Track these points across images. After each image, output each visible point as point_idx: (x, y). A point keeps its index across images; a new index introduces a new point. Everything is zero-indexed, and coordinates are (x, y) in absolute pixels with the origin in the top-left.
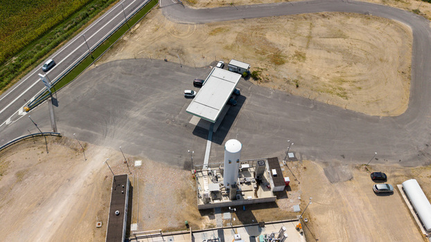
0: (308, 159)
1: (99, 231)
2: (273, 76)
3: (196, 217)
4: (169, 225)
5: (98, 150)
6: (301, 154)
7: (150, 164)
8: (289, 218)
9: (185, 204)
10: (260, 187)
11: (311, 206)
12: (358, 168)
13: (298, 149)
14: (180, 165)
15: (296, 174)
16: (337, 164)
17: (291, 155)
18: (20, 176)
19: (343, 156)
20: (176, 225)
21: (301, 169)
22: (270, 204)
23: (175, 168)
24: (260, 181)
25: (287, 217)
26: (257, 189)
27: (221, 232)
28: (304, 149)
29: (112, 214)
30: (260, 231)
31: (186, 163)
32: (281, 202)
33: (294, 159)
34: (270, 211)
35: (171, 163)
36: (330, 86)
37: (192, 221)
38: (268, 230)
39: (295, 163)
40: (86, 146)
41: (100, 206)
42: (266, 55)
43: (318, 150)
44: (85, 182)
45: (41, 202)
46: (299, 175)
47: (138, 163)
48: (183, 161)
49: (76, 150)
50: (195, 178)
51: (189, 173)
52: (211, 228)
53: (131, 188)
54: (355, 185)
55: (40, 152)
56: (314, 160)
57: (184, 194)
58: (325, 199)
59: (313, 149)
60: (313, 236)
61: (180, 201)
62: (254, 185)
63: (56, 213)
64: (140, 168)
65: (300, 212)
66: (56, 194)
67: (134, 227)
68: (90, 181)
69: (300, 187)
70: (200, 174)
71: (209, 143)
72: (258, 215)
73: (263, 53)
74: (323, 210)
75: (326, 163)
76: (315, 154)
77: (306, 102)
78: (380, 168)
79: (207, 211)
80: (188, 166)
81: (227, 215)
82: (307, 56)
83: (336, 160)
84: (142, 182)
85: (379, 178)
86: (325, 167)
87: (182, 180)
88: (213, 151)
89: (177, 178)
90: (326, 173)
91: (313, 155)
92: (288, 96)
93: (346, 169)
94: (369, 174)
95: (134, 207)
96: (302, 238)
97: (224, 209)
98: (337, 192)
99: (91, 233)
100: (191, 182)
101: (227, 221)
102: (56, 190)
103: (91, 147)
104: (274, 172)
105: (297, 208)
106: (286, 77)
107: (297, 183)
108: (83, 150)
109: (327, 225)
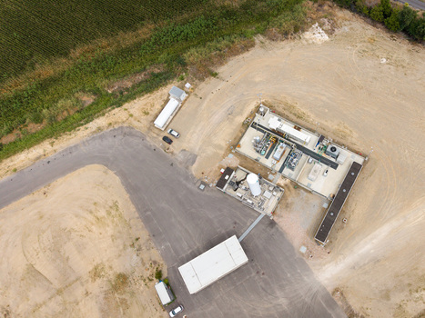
0: (195, 177)
1: (347, 216)
2: (144, 264)
4: (306, 194)
5: (326, 282)
6: (195, 184)
7: (296, 243)
8: (239, 155)
9: (290, 200)
11: (222, 152)
12: (172, 153)
13: (194, 189)
14: (277, 228)
16: (181, 163)
17: (202, 187)
18: (386, 295)
19: (172, 165)
20: (302, 191)
21: (206, 174)
23: (281, 228)
26: (242, 180)
27: (281, 171)
28: (190, 186)
30: (260, 158)
31: (272, 227)
33: (203, 183)
35: (282, 234)
36: (113, 222)
37: (292, 187)
39: (205, 180)
40: (333, 293)
41: (341, 232)
42: (124, 296)
43: (182, 179)
44: (344, 258)
45: (376, 261)
46: (211, 172)
47: (303, 250)
48: (274, 230)
49: (342, 294)
50: (273, 212)
51: (275, 219)
52: (284, 177)
54: (185, 146)
55: (369, 310)
56: (192, 175)
58: (210, 151)
59: (184, 182)
61: (292, 203)
63: (368, 247)
64: (304, 245)
65: (231, 153)
66: (366, 262)
67: (326, 205)
68: (341, 257)
73: (123, 302)
74: (219, 147)
75: (187, 168)
76: (187, 178)
77: (147, 220)
78: (160, 144)
80: (272, 223)
82: (91, 268)
83: (180, 166)
85: (168, 140)
86: (190, 166)
87: (282, 216)
90: (193, 162)
91: (188, 177)
92: (155, 235)
93: (180, 157)
94: (171, 145)
98: (200, 149)
99: (351, 219)
100: (278, 211)
101: (273, 174)
102: (364, 265)
103: (330, 290)
105: (231, 156)
106: (135, 256)
108: (337, 290)
109: (223, 138)
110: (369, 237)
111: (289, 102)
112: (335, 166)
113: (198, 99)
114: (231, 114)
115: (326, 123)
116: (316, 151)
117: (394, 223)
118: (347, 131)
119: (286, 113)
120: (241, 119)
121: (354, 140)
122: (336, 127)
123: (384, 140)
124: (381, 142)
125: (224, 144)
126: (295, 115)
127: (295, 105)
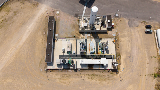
0: (123, 17)
1: (44, 35)
3: (78, 34)
4: (69, 36)
5: (43, 6)
6: (121, 15)
7: (62, 13)
8: (111, 38)
9: (74, 29)
10: (102, 26)
11: (120, 35)
12: (141, 23)
13: (120, 13)
14: (73, 15)
15: (117, 23)
16: (134, 20)
17: (117, 15)
18: (15, 13)
19: (137, 17)
20: (71, 36)
21: (119, 21)
22: (105, 32)
23: (72, 16)
24: (103, 24)
25: (110, 38)
26: (101, 27)
27: (86, 40)
28: (122, 13)
29: (49, 30)
30: (100, 41)
31: (76, 14)
32: (109, 32)
33: (118, 17)
34: (104, 35)
35: (70, 14)
37: (77, 35)
38: (102, 41)
39: (118, 18)
40: (38, 3)
41: (44, 27)
43: (128, 14)
44: (39, 18)
45: (24, 23)
46: (118, 23)
47: (58, 12)
48: (75, 13)
49: (34, 5)
50: (79, 21)
51: (77, 19)
52: (83, 38)
53: (55, 22)
54: (138, 29)
55: (21, 4)
56: (125, 18)
57: (74, 26)
58: (126, 33)
59: (126, 13)
60: (118, 45)
61: (73, 28)
62: (100, 25)
63: (30, 28)
64: (58, 14)
65: (115, 36)
66: (29, 21)
67: (56, 35)
68: (40, 18)
69: (117, 27)
70: (81, 19)
71: (85, 7)
72: (100, 36)
74: (124, 36)
75: (129, 19)
78: (150, 23)
79: (82, 33)
80: (76, 16)
81: (89, 35)
83: (134, 19)
84: (59, 20)
85: (148, 27)
86: (129, 21)
87: (74, 21)
88: (87, 11)
89: (72, 20)
90: (129, 23)
91: (125, 16)
93: (137, 23)
94: (145, 25)
95: (57, 29)
96: (114, 45)
97: (88, 33)
98: (131, 31)
99: (42, 36)
100: (77, 22)
101: (89, 37)
102: (29, 20)
103: (40, 4)
104: (109, 21)
105: (114, 35)
107: (116, 26)
108: (37, 5)
109: (124, 41)
110: (31, 32)
111: (104, 82)
112: (61, 57)
113: (152, 56)
114: (130, 56)
115: (77, 79)
116: (74, 60)
117: (21, 44)
118: (63, 81)
119: (102, 74)
120: (123, 57)
121: (57, 77)
122: (71, 80)
123: (40, 86)
124: (42, 84)
125: (122, 39)
126: (97, 76)
127: (100, 82)
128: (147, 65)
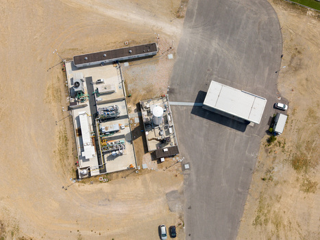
0: (185, 179)
1: (123, 44)
3: (135, 100)
4: (129, 85)
5: (179, 27)
6: (189, 174)
7: (169, 65)
8: (138, 160)
9: (143, 93)
10: (158, 142)
11: (147, 176)
12: (180, 217)
13: (193, 172)
14: (171, 85)
15: (170, 169)
16: (183, 202)
17: (187, 166)
19: (190, 208)
20: (129, 89)
21: (175, 172)
22: (146, 148)
23: (168, 83)
24: (163, 142)
26: (157, 140)
27: (126, 117)
28: (194, 177)
30: (128, 141)
31: (173, 89)
32: (148, 156)
33: (184, 169)
34: (142, 148)
35: (172, 79)
37: (132, 99)
39: (180, 169)
40: (182, 17)
41: (138, 40)
43: (194, 188)
44: (154, 26)
45: (139, 5)
46: (170, 171)
47: (171, 56)
48: (174, 87)
49: (178, 12)
50: (162, 97)
51: (165, 93)
52: (129, 110)
54: (165, 212)
56: (184, 184)
57: (150, 91)
58: (153, 187)
59: (194, 184)
60: (127, 176)
61: (145, 89)
62: (159, 138)
64: (167, 59)
65: (142, 168)
67: (126, 64)
68: (155, 29)
69: (161, 170)
70: (165, 100)
71: (193, 104)
72: (139, 140)
74: (145, 184)
75: (182, 193)
78: (182, 235)
79: (139, 107)
80: (171, 91)
81: (137, 120)
83: (186, 201)
84: (157, 61)
86: (179, 191)
87: (160, 89)
88: (185, 108)
89: (162, 84)
90: (173, 192)
91: (189, 184)
93: (178, 207)
94: (176, 225)
95: (139, 62)
96: (126, 168)
97: (141, 118)
98: (158, 197)
99: (121, 40)
100: (159, 94)
101: (133, 121)
102: (147, 11)
103: (182, 21)
105: (145, 166)
107: (164, 168)
108: (178, 17)
109: (135, 186)
110: (125, 20)
111: (58, 158)
112: (89, 80)
114: (109, 199)
115: (56, 114)
116: (87, 103)
117: (102, 10)
118: (50, 92)
119: (70, 153)
120: (105, 187)
121: (55, 81)
122: (53, 104)
123: (39, 59)
125: (139, 181)
126: (66, 145)
127: (57, 151)
128: (98, 232)
